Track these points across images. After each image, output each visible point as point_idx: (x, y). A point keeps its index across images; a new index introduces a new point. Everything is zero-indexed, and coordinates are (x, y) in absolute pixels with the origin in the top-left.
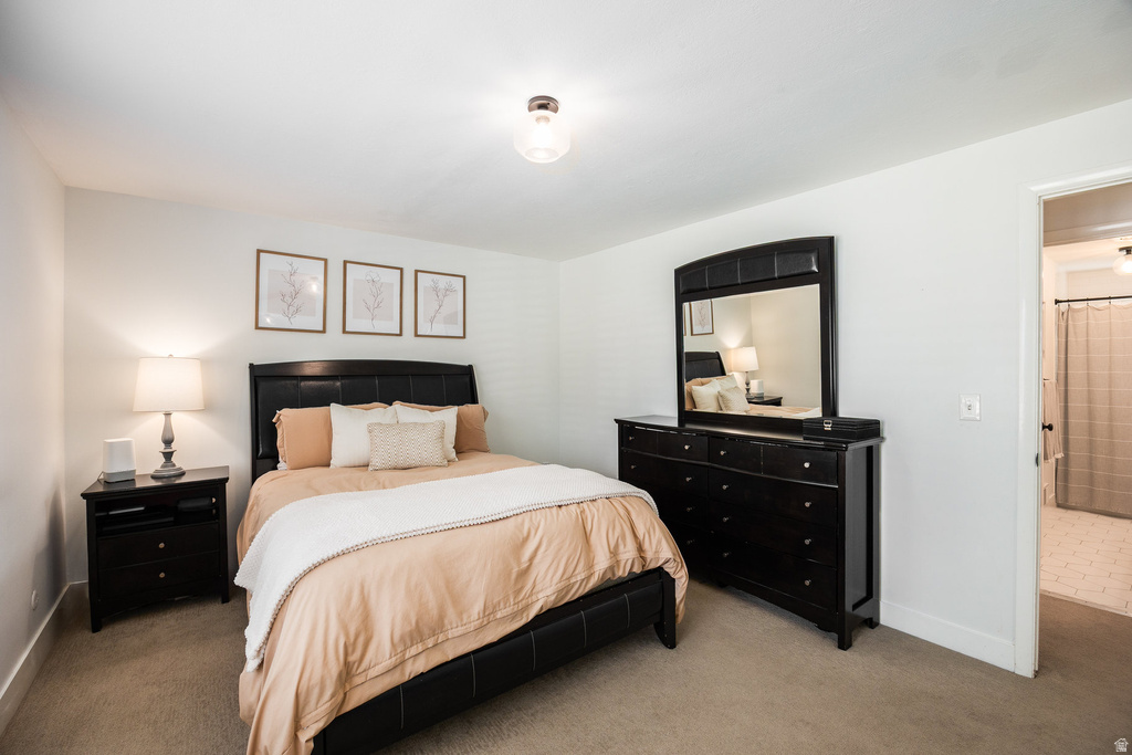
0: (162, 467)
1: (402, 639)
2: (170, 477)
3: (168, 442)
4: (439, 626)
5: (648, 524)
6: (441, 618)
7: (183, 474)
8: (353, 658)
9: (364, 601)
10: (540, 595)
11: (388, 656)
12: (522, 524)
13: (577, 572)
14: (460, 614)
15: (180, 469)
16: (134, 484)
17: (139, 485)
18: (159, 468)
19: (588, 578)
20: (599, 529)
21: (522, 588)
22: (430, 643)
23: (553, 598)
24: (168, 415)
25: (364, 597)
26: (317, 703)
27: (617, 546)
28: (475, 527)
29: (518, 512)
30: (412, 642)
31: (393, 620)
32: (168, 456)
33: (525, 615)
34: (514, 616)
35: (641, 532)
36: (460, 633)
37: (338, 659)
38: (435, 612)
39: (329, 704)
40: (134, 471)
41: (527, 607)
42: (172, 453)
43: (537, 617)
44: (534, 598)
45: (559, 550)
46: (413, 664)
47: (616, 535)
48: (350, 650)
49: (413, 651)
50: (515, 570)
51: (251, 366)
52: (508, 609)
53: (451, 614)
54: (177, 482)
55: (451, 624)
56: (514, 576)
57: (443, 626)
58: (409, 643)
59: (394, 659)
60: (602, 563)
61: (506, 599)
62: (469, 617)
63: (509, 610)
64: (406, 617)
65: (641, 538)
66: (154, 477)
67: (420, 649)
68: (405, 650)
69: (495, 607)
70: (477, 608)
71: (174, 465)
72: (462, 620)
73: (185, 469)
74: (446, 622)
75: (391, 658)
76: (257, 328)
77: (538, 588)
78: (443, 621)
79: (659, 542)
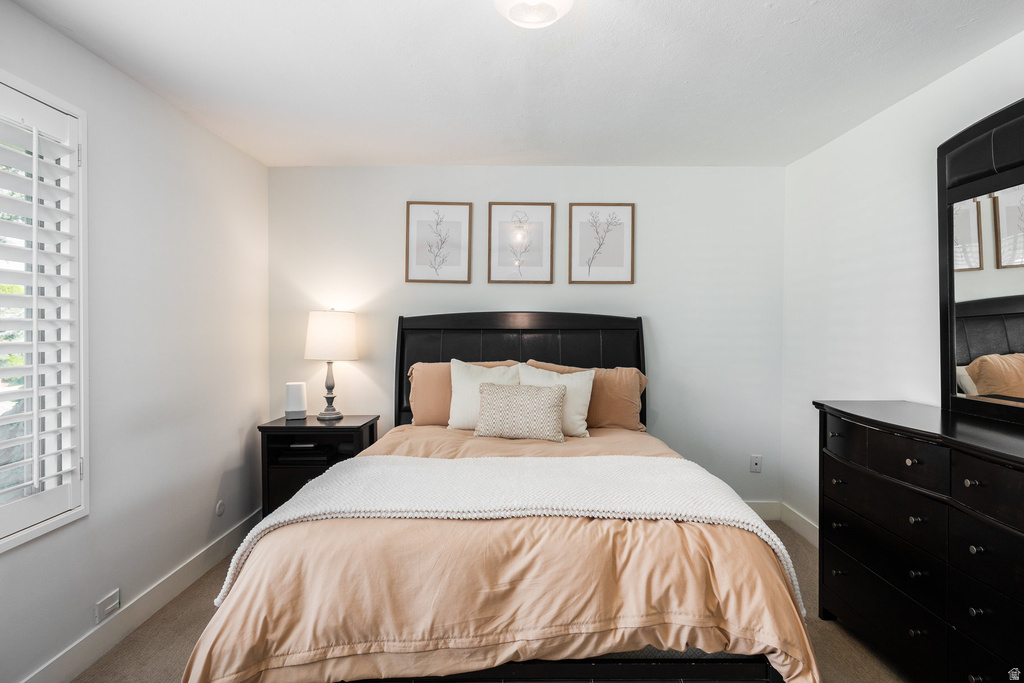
0: (326, 410)
1: (325, 632)
2: (330, 420)
3: (330, 388)
4: (373, 632)
5: (741, 579)
6: (376, 624)
7: (340, 419)
8: (274, 636)
9: (299, 579)
10: (519, 637)
11: (307, 648)
12: (517, 532)
13: (582, 619)
14: (400, 627)
15: (338, 413)
16: (305, 423)
17: (310, 424)
18: (323, 411)
19: (603, 634)
20: (639, 566)
21: (492, 619)
22: (360, 649)
23: (536, 645)
24: (330, 363)
25: (299, 574)
26: (225, 672)
27: (666, 597)
28: (454, 523)
29: (519, 513)
30: (337, 641)
31: (320, 608)
32: (330, 400)
33: (490, 655)
34: (473, 652)
35: (723, 586)
36: (397, 649)
37: (255, 632)
38: (368, 614)
39: (234, 676)
40: (304, 412)
41: (496, 646)
42: (333, 398)
43: (511, 665)
44: (509, 637)
45: (558, 580)
46: (336, 665)
47: (667, 581)
48: (271, 626)
49: (337, 652)
50: (485, 591)
51: (401, 318)
52: (464, 640)
53: (388, 624)
54: (337, 425)
55: (388, 635)
56: (481, 598)
57: (378, 634)
58: (333, 641)
59: (313, 653)
60: (631, 618)
61: (464, 627)
62: (411, 633)
63: (464, 642)
64: (333, 610)
65: (721, 598)
66: (319, 419)
67: (346, 653)
68: (329, 647)
69: (445, 632)
70: (422, 626)
71: (334, 410)
72: (401, 634)
73: (343, 414)
74: (382, 630)
75: (310, 650)
76: (407, 280)
77: (518, 624)
78: (378, 628)
79: (757, 614)
